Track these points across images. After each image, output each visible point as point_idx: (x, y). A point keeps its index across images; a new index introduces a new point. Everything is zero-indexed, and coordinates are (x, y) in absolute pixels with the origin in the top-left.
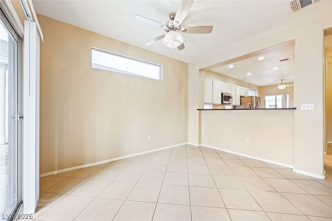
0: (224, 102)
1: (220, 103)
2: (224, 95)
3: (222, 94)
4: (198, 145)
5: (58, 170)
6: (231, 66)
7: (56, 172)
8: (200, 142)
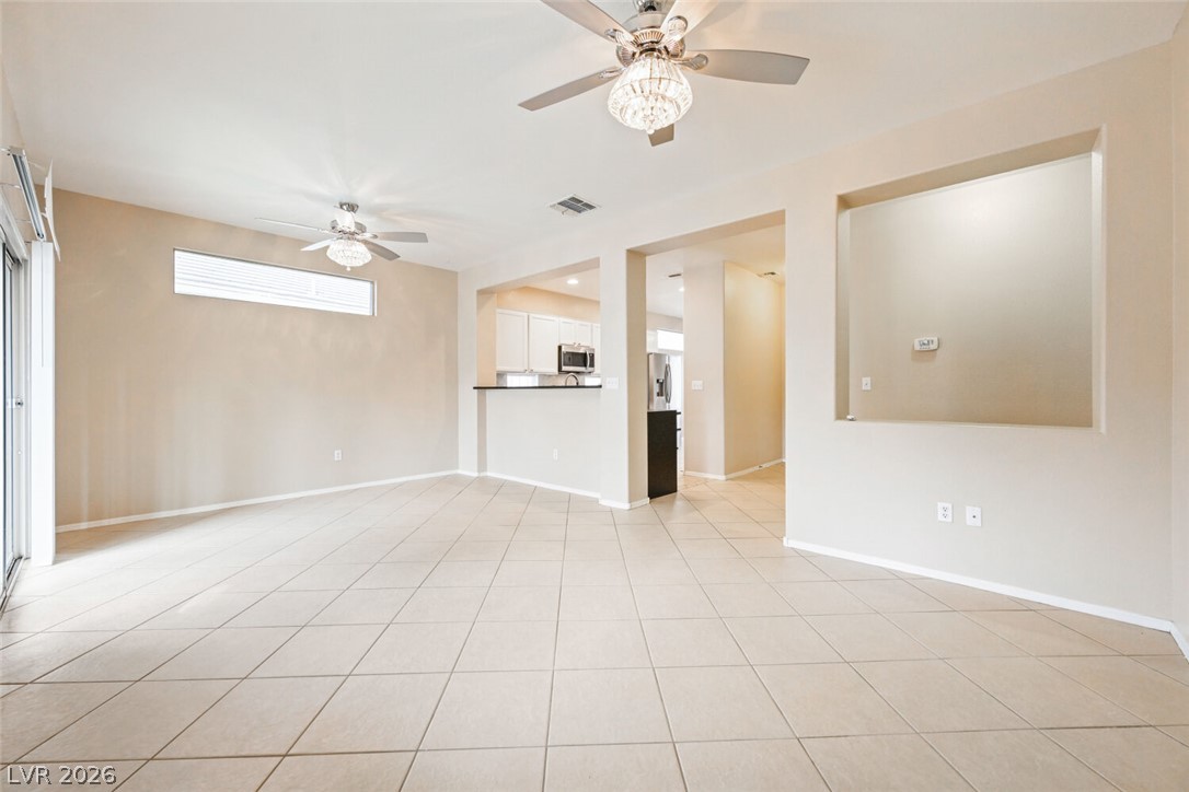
0: (564, 368)
1: (556, 370)
2: (563, 350)
3: (560, 348)
4: (475, 474)
5: (90, 520)
6: (573, 281)
7: (84, 525)
8: (482, 465)
